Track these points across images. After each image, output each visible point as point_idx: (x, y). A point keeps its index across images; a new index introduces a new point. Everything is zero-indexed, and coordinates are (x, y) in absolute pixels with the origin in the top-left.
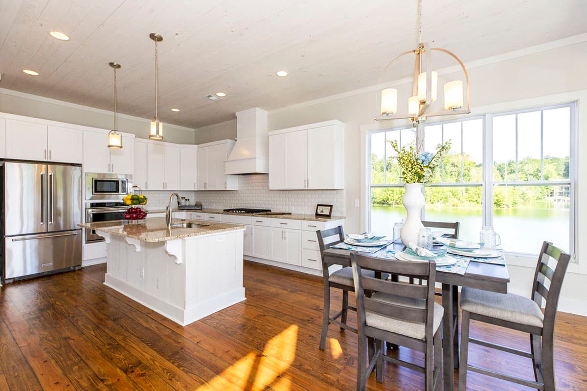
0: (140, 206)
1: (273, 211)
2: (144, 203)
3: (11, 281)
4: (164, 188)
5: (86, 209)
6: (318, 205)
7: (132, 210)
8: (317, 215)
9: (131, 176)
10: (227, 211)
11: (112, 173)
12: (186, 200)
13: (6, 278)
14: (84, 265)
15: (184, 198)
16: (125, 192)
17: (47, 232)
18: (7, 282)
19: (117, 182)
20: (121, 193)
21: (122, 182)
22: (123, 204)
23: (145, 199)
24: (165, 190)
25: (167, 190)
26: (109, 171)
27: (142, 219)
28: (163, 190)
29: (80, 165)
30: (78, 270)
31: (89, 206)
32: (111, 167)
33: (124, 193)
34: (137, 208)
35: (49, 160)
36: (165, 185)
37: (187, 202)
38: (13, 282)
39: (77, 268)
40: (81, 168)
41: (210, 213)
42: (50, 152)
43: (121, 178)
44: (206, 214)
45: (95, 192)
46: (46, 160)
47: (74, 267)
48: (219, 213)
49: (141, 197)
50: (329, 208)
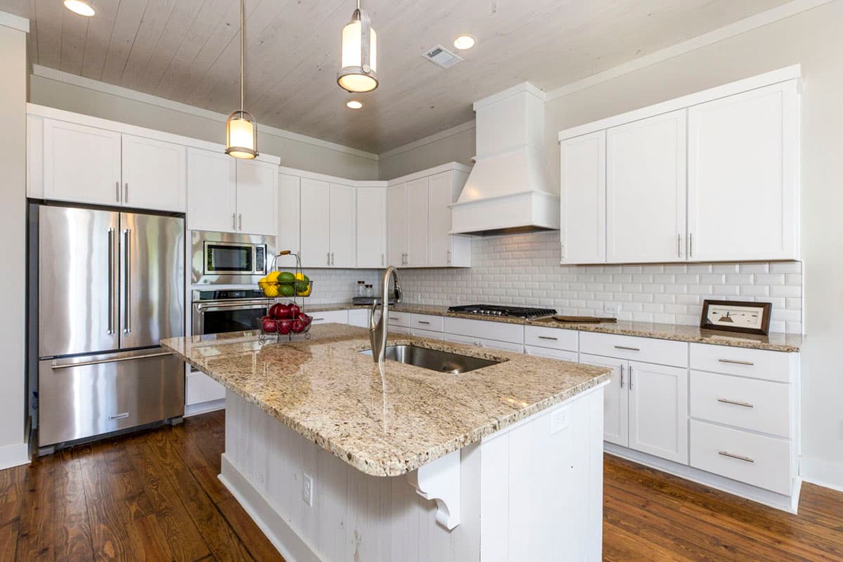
0: (299, 301)
1: (560, 314)
2: (306, 293)
3: (51, 451)
4: (328, 263)
5: (192, 303)
6: (708, 303)
7: (278, 311)
8: (706, 326)
9: (273, 238)
10: (458, 311)
11: (238, 232)
12: (367, 286)
13: (41, 445)
14: (189, 413)
15: (363, 282)
16: (262, 270)
17: (119, 350)
18: (42, 452)
19: (249, 250)
20: (256, 273)
21: (258, 250)
22: (260, 294)
23: (307, 282)
24: (331, 267)
25: (334, 267)
26: (234, 227)
27: (301, 331)
28: (328, 267)
29: (181, 215)
30: (177, 425)
31: (197, 297)
32: (238, 219)
33: (261, 272)
34: (291, 305)
35: (125, 205)
36: (331, 257)
37: (369, 290)
38: (56, 452)
39: (175, 422)
40: (182, 220)
41: (420, 313)
42: (126, 188)
43: (256, 241)
44: (409, 314)
45: (209, 270)
46: (118, 204)
47: (170, 419)
48: (440, 314)
49: (299, 277)
50: (760, 310)
